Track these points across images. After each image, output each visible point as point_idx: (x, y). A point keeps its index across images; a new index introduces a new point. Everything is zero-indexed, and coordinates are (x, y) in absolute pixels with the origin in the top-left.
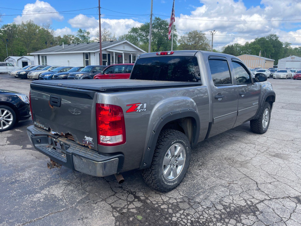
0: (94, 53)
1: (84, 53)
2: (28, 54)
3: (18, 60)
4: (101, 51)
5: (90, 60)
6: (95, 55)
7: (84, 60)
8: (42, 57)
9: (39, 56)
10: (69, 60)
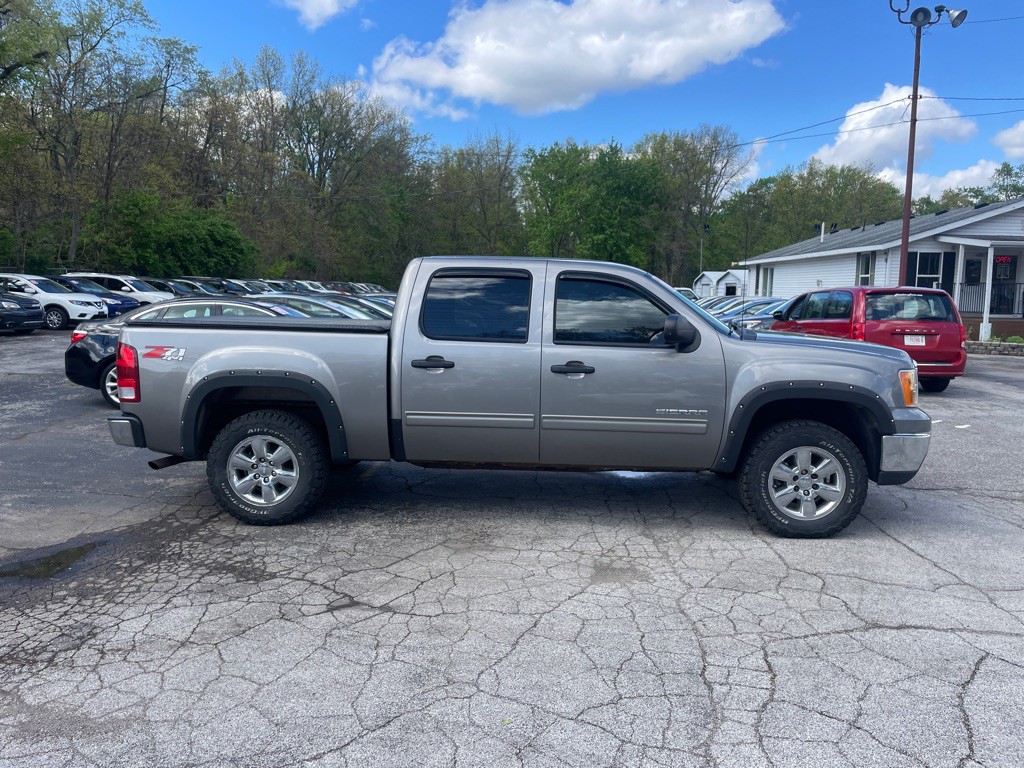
0: (886, 252)
1: (859, 254)
2: (733, 264)
3: (718, 282)
4: (906, 243)
5: (873, 276)
6: (886, 260)
7: (857, 276)
8: (766, 271)
9: (758, 267)
10: (820, 279)
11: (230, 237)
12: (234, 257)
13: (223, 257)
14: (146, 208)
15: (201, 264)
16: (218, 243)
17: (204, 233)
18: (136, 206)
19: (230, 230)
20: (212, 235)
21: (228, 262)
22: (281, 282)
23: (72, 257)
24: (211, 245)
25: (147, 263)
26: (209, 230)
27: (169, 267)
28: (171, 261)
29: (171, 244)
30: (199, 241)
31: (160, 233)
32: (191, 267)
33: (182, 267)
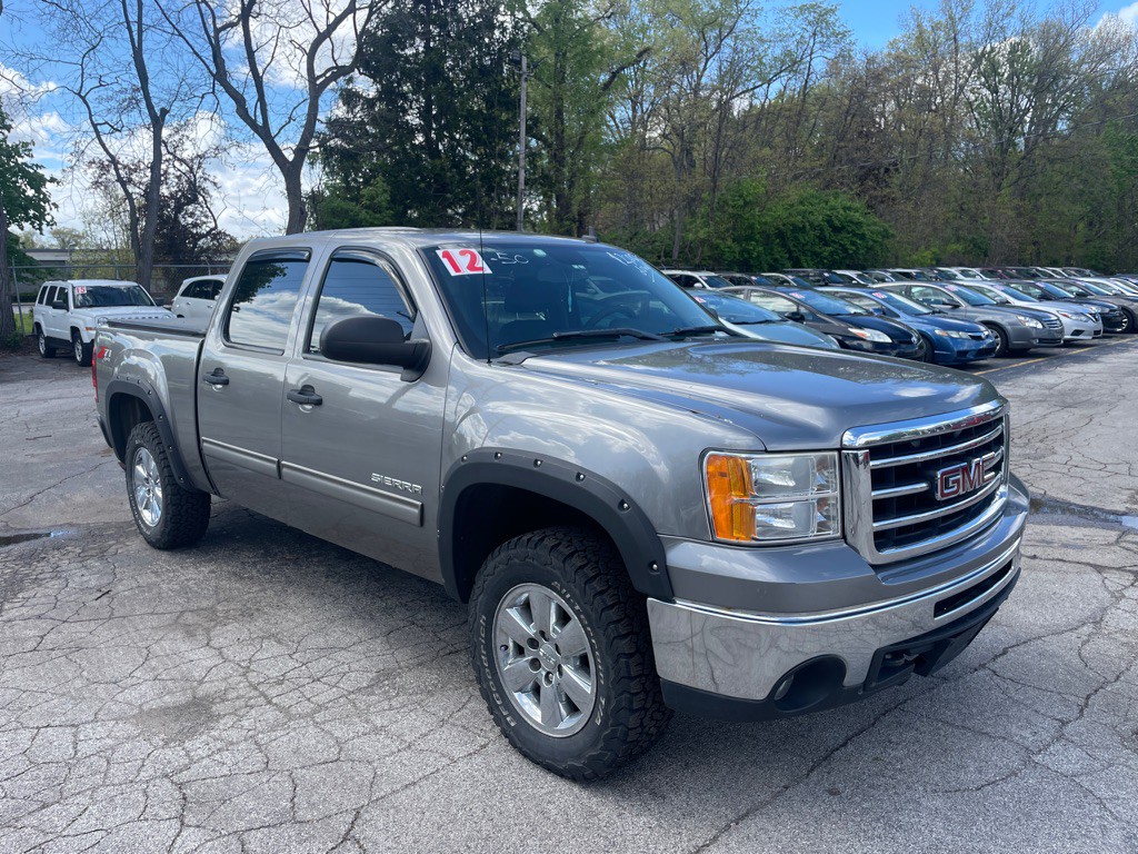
11: (851, 222)
12: (853, 243)
13: (841, 245)
14: (751, 198)
15: (817, 255)
16: (837, 230)
17: (821, 218)
18: (741, 196)
19: (852, 213)
20: (829, 222)
21: (845, 250)
22: (913, 271)
23: (675, 255)
24: (828, 232)
25: (751, 257)
26: (827, 215)
27: (776, 260)
28: (779, 253)
29: (780, 235)
30: (813, 227)
31: (766, 223)
32: (803, 259)
33: (790, 258)
